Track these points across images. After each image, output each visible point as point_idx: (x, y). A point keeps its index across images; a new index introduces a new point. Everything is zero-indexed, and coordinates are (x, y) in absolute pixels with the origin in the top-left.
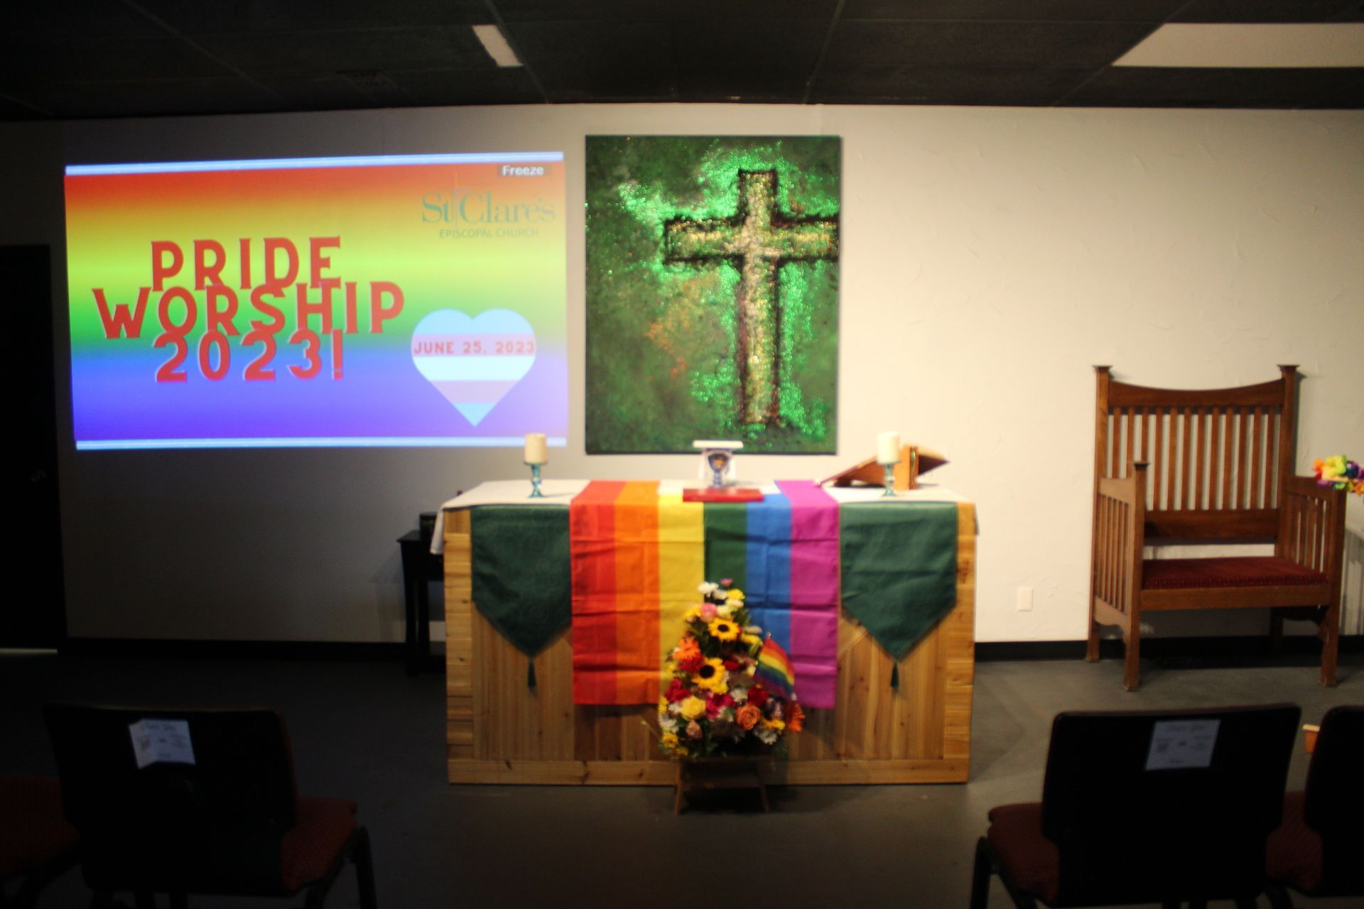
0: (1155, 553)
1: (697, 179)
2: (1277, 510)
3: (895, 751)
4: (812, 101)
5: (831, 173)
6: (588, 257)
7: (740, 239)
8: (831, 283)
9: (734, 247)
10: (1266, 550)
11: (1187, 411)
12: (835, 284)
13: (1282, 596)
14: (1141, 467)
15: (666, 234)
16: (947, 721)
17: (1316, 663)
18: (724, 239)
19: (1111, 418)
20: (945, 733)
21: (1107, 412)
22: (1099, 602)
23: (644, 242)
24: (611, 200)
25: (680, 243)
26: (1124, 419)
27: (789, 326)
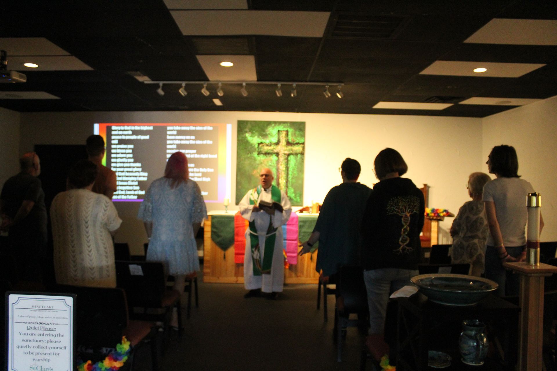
1: (267, 132)
4: (297, 112)
5: (302, 131)
6: (237, 153)
7: (278, 149)
9: (276, 151)
12: (303, 161)
15: (258, 147)
18: (274, 149)
23: (252, 149)
24: (244, 138)
25: (262, 149)
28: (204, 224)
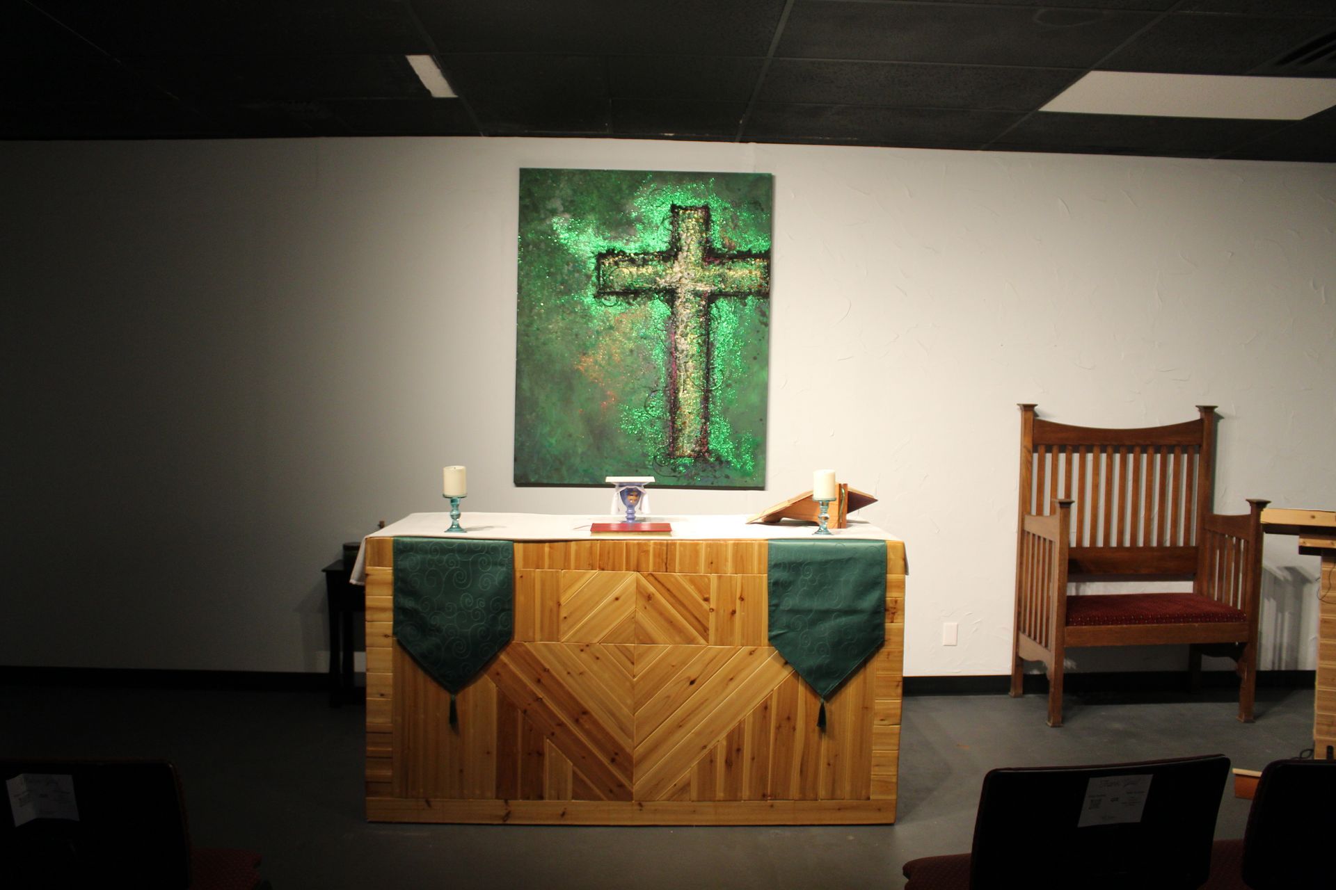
0: (1077, 589)
1: (630, 213)
2: (1196, 548)
3: (822, 792)
4: (744, 140)
5: (762, 210)
6: (520, 289)
7: (671, 274)
8: (761, 318)
9: (666, 282)
10: (1186, 587)
11: (1110, 450)
12: (765, 320)
13: (1201, 633)
14: (1066, 505)
15: (598, 268)
16: (874, 762)
17: (1234, 699)
18: (656, 274)
19: (1036, 456)
20: (872, 773)
21: (1031, 450)
22: (1023, 637)
23: (576, 275)
24: (543, 233)
25: (611, 278)
26: (1049, 456)
27: (719, 361)
28: (364, 576)
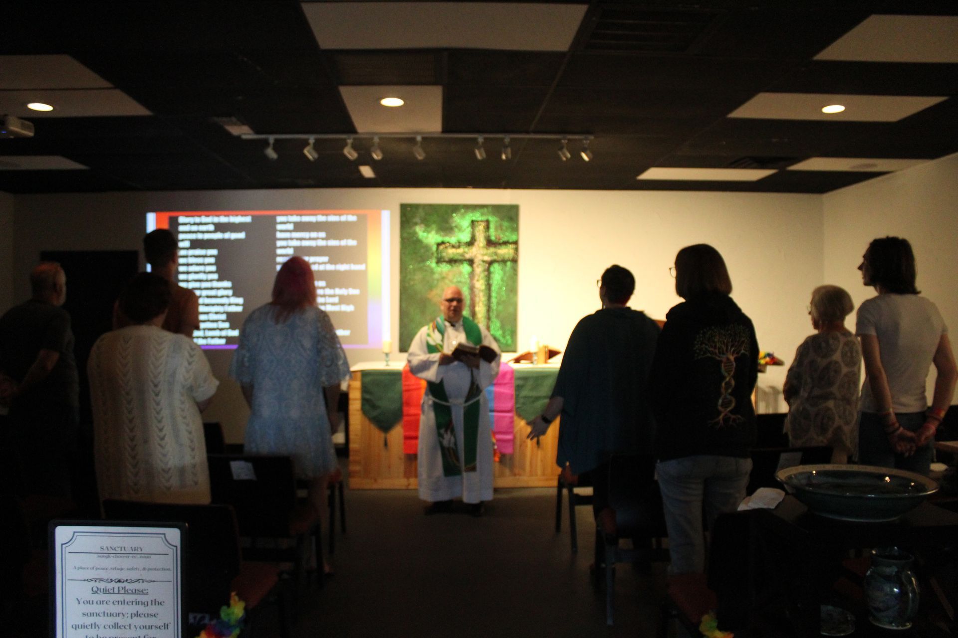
1: (452, 224)
3: (539, 472)
4: (505, 187)
5: (514, 221)
6: (401, 260)
7: (472, 252)
9: (469, 256)
12: (516, 273)
15: (437, 250)
18: (465, 252)
23: (427, 253)
24: (412, 234)
25: (444, 254)
27: (495, 292)
